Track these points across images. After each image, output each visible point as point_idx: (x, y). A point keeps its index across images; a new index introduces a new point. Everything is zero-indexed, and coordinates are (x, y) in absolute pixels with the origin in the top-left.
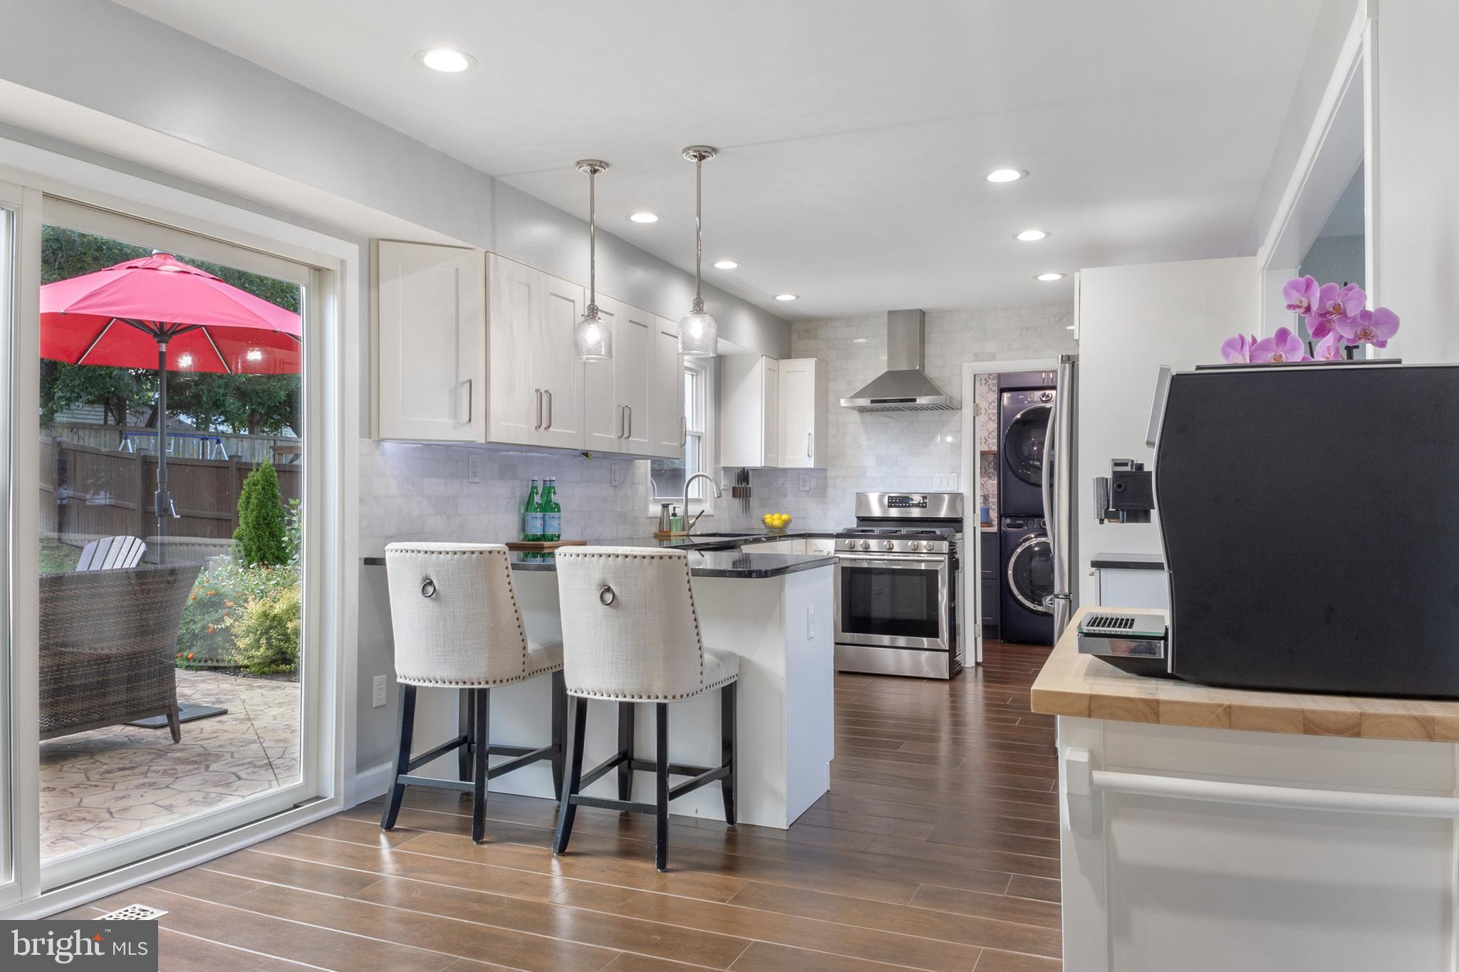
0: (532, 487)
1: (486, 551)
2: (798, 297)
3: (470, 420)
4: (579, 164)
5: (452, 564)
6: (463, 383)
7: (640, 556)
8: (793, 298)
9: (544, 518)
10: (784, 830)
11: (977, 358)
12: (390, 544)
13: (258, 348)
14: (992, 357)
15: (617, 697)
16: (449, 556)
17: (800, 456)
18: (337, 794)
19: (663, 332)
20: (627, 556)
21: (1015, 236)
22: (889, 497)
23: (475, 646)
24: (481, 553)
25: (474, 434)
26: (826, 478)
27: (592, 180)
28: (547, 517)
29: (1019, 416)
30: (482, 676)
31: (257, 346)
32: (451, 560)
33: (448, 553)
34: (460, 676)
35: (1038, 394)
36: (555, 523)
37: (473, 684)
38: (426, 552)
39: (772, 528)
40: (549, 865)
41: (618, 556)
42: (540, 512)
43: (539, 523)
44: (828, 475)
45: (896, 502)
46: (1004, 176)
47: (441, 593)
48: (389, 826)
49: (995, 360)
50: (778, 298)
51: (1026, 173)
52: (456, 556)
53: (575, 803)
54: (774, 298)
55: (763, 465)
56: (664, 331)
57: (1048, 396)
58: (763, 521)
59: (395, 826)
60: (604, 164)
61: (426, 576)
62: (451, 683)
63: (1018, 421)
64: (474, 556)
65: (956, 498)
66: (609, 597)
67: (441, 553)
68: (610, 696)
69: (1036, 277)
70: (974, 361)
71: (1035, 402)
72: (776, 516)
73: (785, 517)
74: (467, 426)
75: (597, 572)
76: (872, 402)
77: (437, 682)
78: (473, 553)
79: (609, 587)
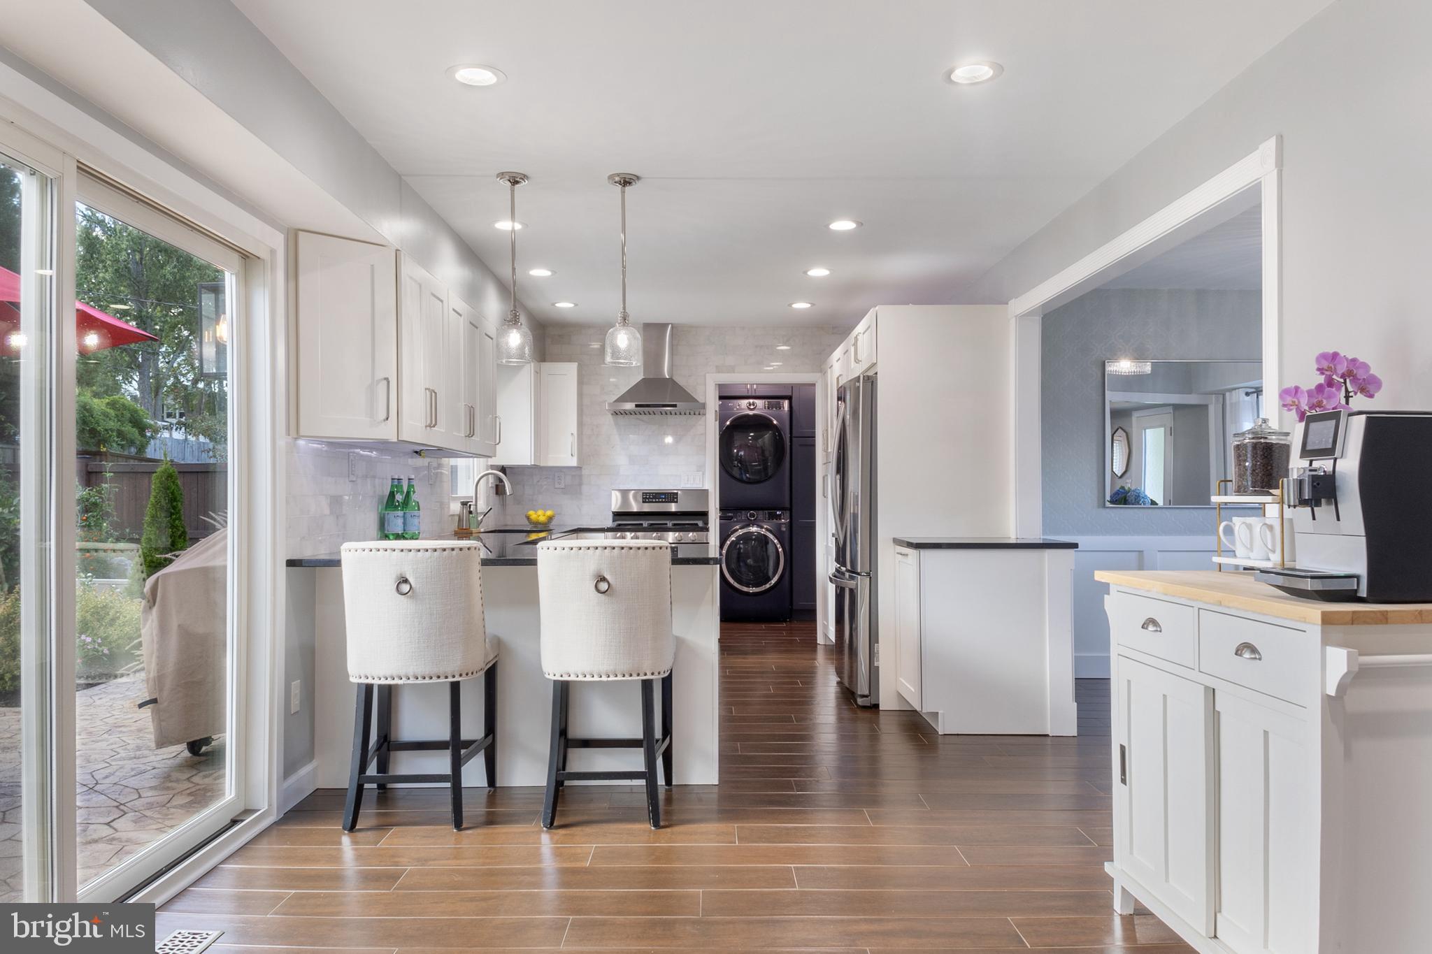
0: (392, 485)
1: (465, 548)
2: (576, 305)
3: (387, 419)
4: (501, 175)
5: (431, 562)
6: (379, 381)
7: (635, 547)
8: (572, 305)
9: (404, 517)
10: (715, 785)
11: (719, 370)
12: (344, 544)
13: (92, 332)
14: (731, 369)
15: (609, 677)
16: (428, 554)
17: (564, 455)
18: (270, 805)
19: (486, 335)
20: (622, 548)
21: (805, 272)
22: (643, 493)
23: (450, 641)
24: (461, 549)
25: (388, 433)
26: (580, 476)
27: (513, 191)
28: (408, 516)
29: (728, 423)
30: (457, 669)
31: (93, 329)
32: (431, 557)
33: (427, 551)
34: (435, 670)
35: (744, 403)
36: (416, 521)
37: (454, 677)
38: (402, 550)
39: (536, 523)
40: (539, 838)
41: (614, 548)
42: (401, 511)
43: (400, 521)
44: (583, 473)
45: (650, 498)
46: (843, 225)
47: (418, 591)
48: (352, 828)
49: (734, 372)
50: (557, 305)
51: (860, 224)
52: (435, 553)
53: (563, 779)
54: (553, 304)
55: (533, 463)
56: (488, 333)
57: (753, 405)
58: (528, 518)
59: (357, 827)
60: (524, 177)
61: (401, 574)
62: (424, 678)
63: (728, 426)
64: (454, 552)
65: (703, 494)
66: (604, 586)
67: (419, 551)
68: (601, 677)
69: (790, 305)
70: (716, 373)
71: (743, 409)
72: (540, 512)
73: (549, 513)
74: (383, 424)
75: (592, 562)
76: (637, 406)
77: (409, 679)
78: (453, 549)
79: (604, 577)
